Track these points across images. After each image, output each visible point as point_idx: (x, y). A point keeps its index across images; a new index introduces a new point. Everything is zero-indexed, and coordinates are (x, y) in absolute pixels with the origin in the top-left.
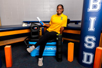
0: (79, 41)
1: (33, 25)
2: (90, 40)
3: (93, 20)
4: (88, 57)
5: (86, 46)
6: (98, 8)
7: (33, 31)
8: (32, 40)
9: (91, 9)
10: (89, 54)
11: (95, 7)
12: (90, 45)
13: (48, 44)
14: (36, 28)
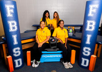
0: (79, 47)
2: (87, 50)
3: (89, 37)
4: (85, 62)
5: (84, 54)
6: (93, 29)
9: (88, 29)
10: (86, 60)
12: (86, 53)
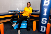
0: (38, 21)
1: (15, 13)
2: (44, 20)
3: (46, 10)
5: (42, 23)
7: (15, 15)
8: (14, 20)
9: (45, 4)
10: (44, 27)
11: (47, 3)
12: (44, 22)
13: (23, 22)
14: (16, 14)
